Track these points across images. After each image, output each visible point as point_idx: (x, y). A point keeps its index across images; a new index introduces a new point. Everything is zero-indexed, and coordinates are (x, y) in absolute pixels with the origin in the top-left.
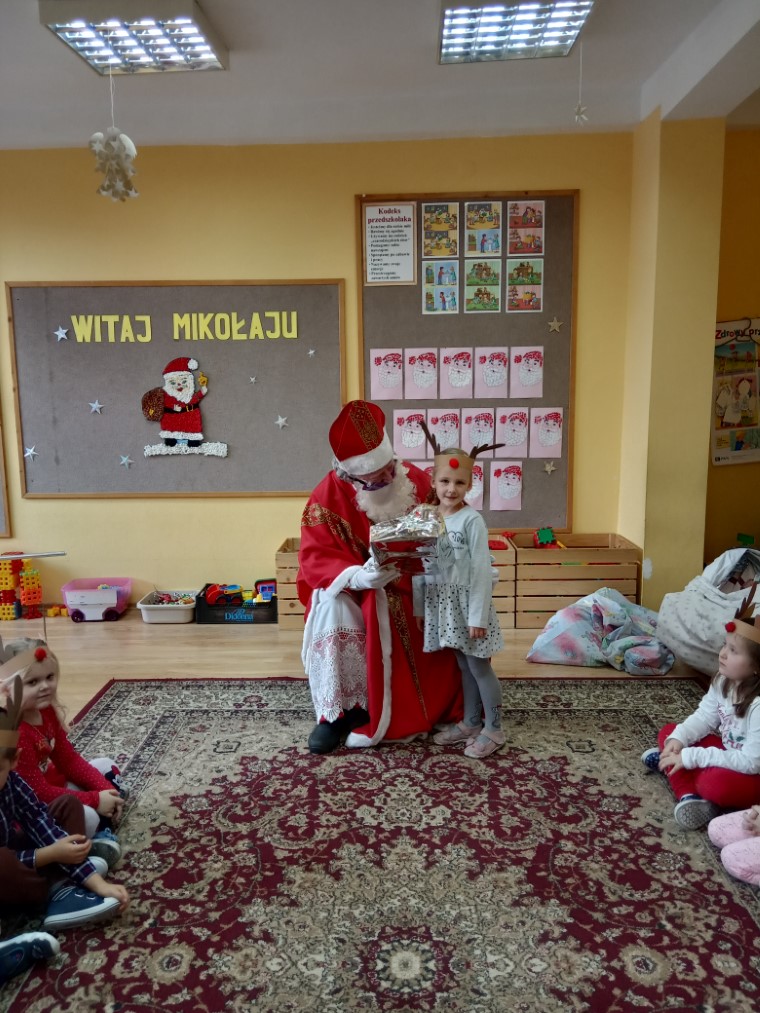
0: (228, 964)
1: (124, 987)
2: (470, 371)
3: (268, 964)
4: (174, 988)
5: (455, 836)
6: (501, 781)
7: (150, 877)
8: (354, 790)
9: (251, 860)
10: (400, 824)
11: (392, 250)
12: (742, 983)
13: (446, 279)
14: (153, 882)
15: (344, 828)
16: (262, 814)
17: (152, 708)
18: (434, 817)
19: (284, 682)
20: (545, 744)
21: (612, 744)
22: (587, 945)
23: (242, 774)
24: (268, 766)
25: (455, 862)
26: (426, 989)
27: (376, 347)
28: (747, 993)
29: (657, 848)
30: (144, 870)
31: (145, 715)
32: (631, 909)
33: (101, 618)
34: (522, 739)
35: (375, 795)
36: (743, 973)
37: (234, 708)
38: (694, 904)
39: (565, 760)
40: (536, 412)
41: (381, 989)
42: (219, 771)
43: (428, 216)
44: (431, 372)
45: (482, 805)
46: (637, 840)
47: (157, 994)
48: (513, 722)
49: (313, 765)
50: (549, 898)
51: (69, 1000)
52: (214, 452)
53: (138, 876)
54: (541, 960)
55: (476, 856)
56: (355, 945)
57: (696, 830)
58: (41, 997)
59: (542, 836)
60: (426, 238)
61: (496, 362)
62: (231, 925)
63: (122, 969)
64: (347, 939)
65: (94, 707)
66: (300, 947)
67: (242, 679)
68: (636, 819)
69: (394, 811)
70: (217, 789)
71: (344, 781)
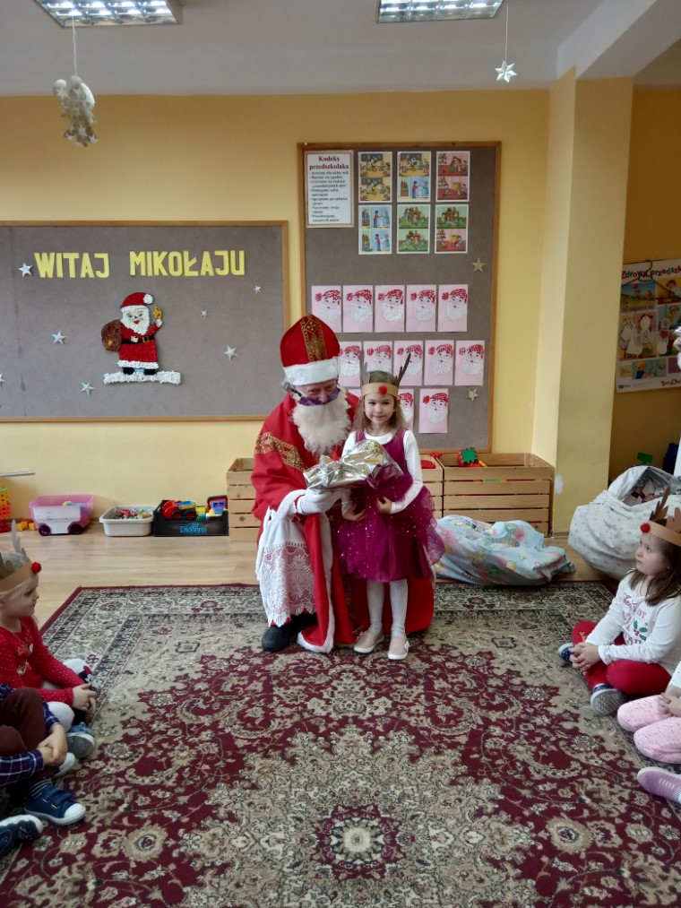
0: (198, 842)
1: (104, 866)
2: (402, 307)
3: (234, 842)
4: (150, 866)
5: (396, 724)
6: (434, 675)
7: (123, 765)
8: (304, 684)
9: (214, 749)
10: (347, 714)
11: (331, 195)
12: (653, 848)
13: (381, 222)
14: (125, 770)
15: (297, 718)
16: (222, 707)
17: (117, 613)
18: (377, 708)
19: (237, 589)
20: (473, 641)
21: (530, 640)
22: (517, 818)
23: (202, 671)
24: (226, 664)
25: (397, 747)
26: (376, 861)
27: (317, 284)
28: (658, 857)
29: (575, 732)
30: (116, 759)
31: (111, 619)
32: (554, 786)
33: (66, 532)
34: (452, 636)
35: (323, 688)
36: (654, 839)
37: (192, 612)
38: (608, 780)
39: (490, 655)
40: (461, 344)
41: (336, 862)
42: (181, 670)
43: (364, 163)
44: (366, 307)
45: (418, 696)
46: (557, 725)
47: (135, 871)
48: (444, 622)
49: (266, 662)
50: (482, 778)
51: (54, 878)
52: (169, 380)
53: (112, 765)
54: (478, 833)
55: (415, 742)
56: (311, 823)
57: (607, 715)
58: (28, 876)
59: (474, 722)
60: (363, 184)
61: (425, 299)
62: (198, 808)
63: (101, 849)
64: (304, 818)
65: (64, 613)
66: (262, 826)
67: (199, 586)
68: (555, 706)
69: (341, 704)
70: (180, 686)
71: (295, 676)
